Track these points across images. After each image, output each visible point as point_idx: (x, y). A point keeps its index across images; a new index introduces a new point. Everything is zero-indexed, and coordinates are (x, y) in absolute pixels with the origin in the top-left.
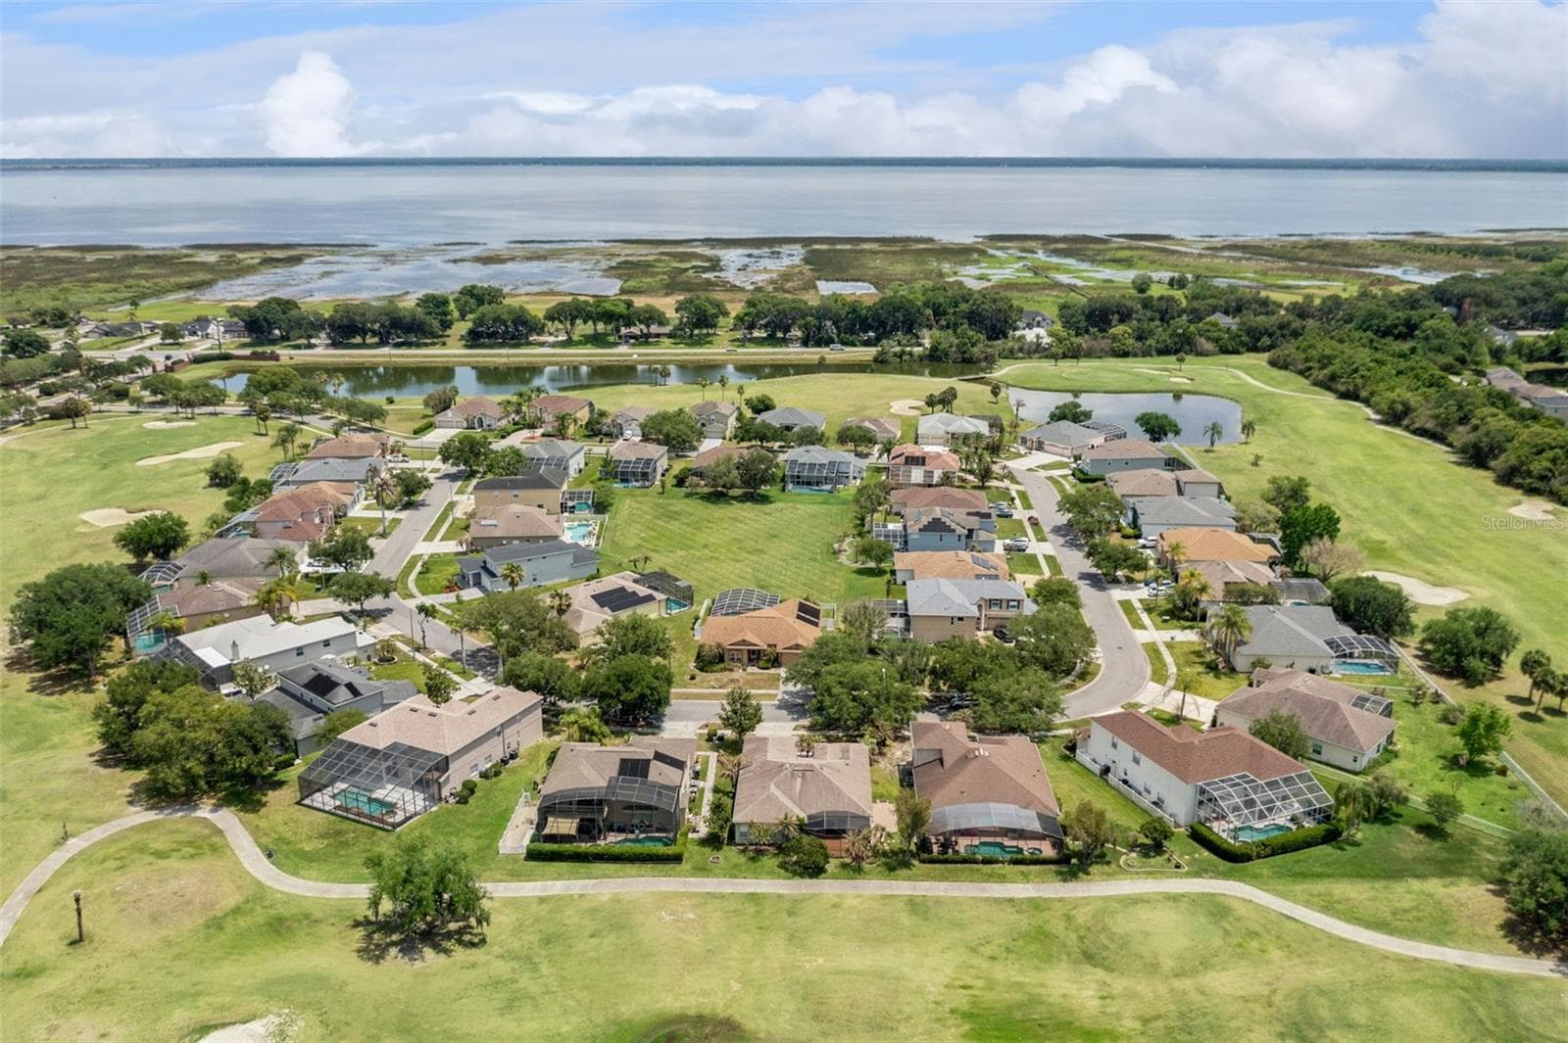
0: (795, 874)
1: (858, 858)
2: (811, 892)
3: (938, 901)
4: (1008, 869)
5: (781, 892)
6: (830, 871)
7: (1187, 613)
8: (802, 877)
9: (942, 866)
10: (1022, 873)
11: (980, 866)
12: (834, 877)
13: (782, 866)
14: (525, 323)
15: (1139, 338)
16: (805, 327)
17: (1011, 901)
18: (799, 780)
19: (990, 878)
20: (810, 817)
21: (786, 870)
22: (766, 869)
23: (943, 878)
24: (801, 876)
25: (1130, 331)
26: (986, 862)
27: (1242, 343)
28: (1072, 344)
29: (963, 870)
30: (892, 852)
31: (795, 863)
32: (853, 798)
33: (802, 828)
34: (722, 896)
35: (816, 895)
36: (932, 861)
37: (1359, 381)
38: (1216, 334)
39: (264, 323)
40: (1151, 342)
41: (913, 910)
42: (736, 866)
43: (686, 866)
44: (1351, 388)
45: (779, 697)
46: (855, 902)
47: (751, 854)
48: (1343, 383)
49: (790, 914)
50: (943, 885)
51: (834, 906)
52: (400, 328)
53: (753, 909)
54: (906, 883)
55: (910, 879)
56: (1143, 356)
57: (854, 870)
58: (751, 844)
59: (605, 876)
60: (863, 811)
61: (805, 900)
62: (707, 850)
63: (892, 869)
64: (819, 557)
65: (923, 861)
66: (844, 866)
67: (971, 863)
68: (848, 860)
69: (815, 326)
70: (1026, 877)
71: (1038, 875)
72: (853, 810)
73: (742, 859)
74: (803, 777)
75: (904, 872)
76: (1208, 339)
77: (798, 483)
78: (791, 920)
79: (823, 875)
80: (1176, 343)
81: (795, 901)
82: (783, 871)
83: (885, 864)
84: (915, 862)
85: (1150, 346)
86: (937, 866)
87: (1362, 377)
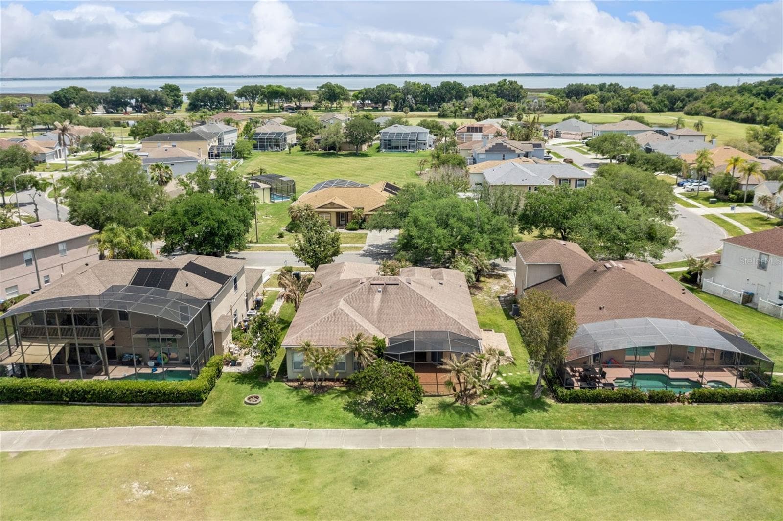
0: (369, 418)
1: (465, 395)
2: (395, 446)
3: (604, 461)
4: (694, 409)
5: (344, 447)
6: (422, 414)
7: (731, 196)
8: (381, 424)
9: (592, 407)
10: (717, 414)
11: (647, 406)
12: (429, 423)
13: (351, 408)
14: (224, 98)
15: (602, 102)
16: (396, 99)
17: (721, 457)
18: (378, 296)
19: (671, 422)
20: (392, 340)
21: (357, 413)
22: (327, 412)
23: (597, 424)
24: (380, 422)
25: (596, 97)
26: (654, 399)
27: (665, 106)
28: (561, 105)
29: (626, 411)
30: (512, 387)
31: (371, 404)
32: (454, 316)
33: (380, 351)
34: (249, 455)
35: (401, 452)
36: (576, 399)
37: (755, 111)
38: (649, 101)
39: (64, 99)
40: (609, 103)
41: (566, 476)
42: (281, 409)
43: (206, 409)
44: (750, 115)
45: (365, 249)
46: (465, 463)
47: (307, 392)
48: (744, 113)
49: (359, 484)
50: (602, 434)
51: (433, 470)
52: (147, 102)
53: (295, 477)
54: (544, 432)
55: (547, 425)
56: (605, 112)
57: (460, 413)
58: (309, 380)
59: (76, 425)
60: (468, 331)
61: (384, 459)
62: (245, 388)
63: (517, 411)
64: (405, 176)
65: (561, 400)
66: (444, 407)
67: (633, 401)
68: (450, 399)
69: (401, 98)
70: (726, 421)
71: (743, 417)
72: (454, 330)
73: (294, 399)
74: (384, 291)
75: (536, 415)
76: (645, 103)
77: (389, 148)
78: (356, 496)
79: (413, 421)
80: (624, 105)
81: (369, 462)
82: (351, 415)
83: (505, 404)
84: (550, 401)
85: (609, 106)
86: (584, 406)
87: (757, 108)
